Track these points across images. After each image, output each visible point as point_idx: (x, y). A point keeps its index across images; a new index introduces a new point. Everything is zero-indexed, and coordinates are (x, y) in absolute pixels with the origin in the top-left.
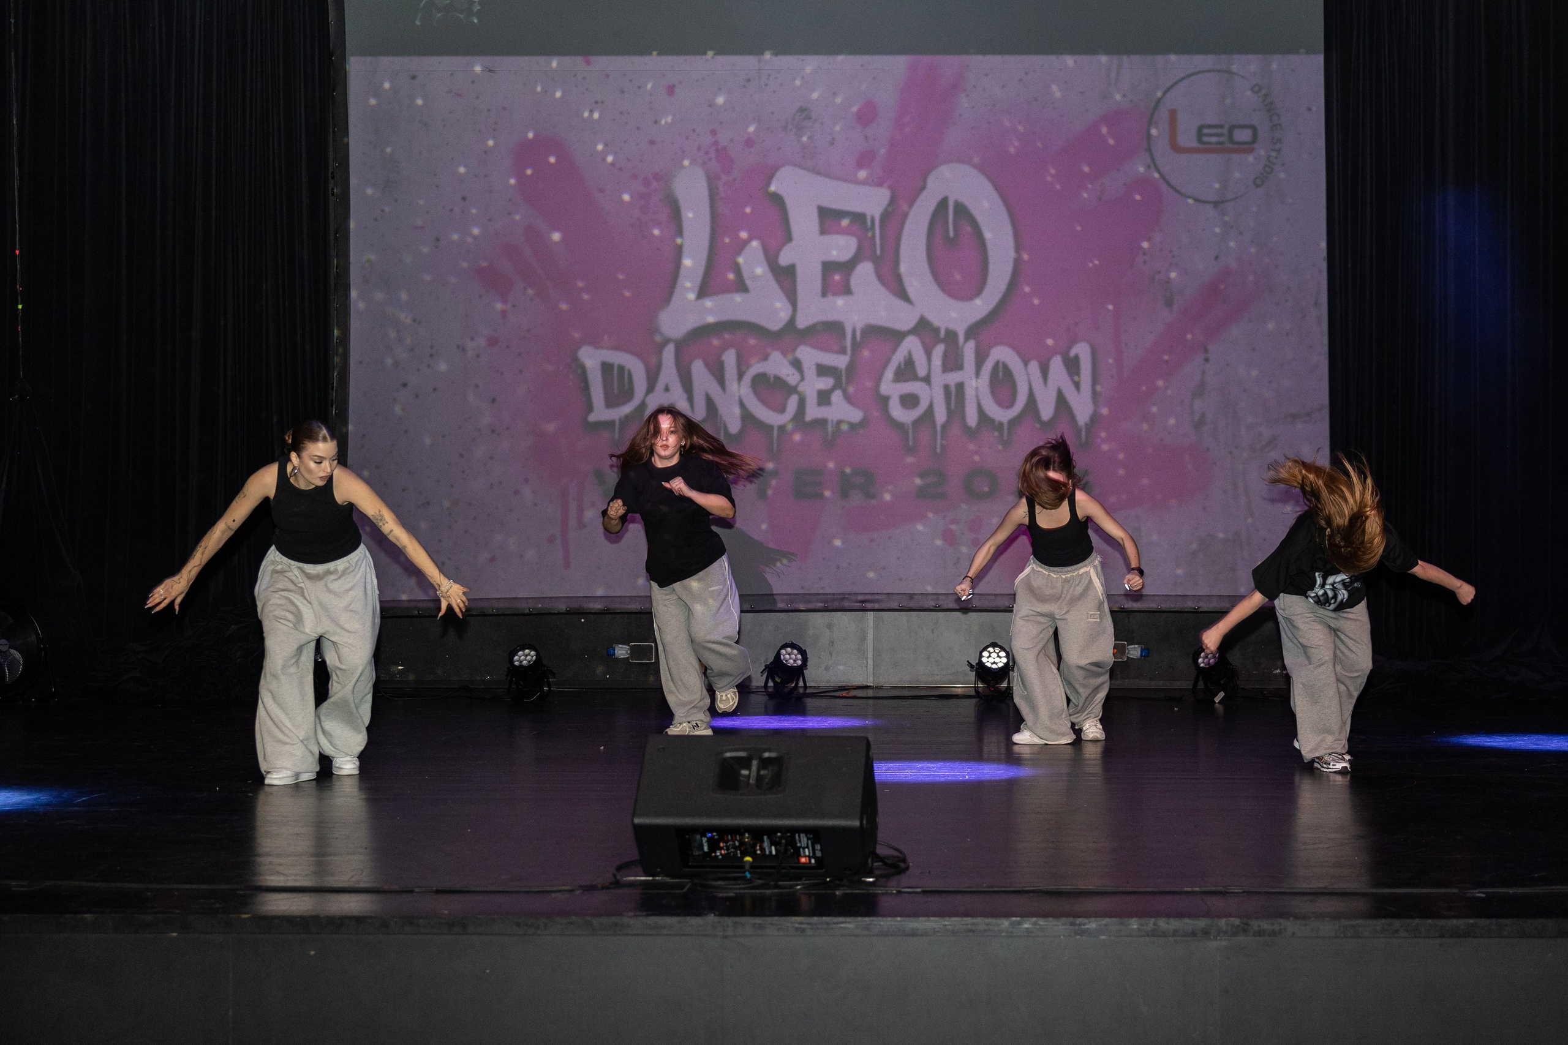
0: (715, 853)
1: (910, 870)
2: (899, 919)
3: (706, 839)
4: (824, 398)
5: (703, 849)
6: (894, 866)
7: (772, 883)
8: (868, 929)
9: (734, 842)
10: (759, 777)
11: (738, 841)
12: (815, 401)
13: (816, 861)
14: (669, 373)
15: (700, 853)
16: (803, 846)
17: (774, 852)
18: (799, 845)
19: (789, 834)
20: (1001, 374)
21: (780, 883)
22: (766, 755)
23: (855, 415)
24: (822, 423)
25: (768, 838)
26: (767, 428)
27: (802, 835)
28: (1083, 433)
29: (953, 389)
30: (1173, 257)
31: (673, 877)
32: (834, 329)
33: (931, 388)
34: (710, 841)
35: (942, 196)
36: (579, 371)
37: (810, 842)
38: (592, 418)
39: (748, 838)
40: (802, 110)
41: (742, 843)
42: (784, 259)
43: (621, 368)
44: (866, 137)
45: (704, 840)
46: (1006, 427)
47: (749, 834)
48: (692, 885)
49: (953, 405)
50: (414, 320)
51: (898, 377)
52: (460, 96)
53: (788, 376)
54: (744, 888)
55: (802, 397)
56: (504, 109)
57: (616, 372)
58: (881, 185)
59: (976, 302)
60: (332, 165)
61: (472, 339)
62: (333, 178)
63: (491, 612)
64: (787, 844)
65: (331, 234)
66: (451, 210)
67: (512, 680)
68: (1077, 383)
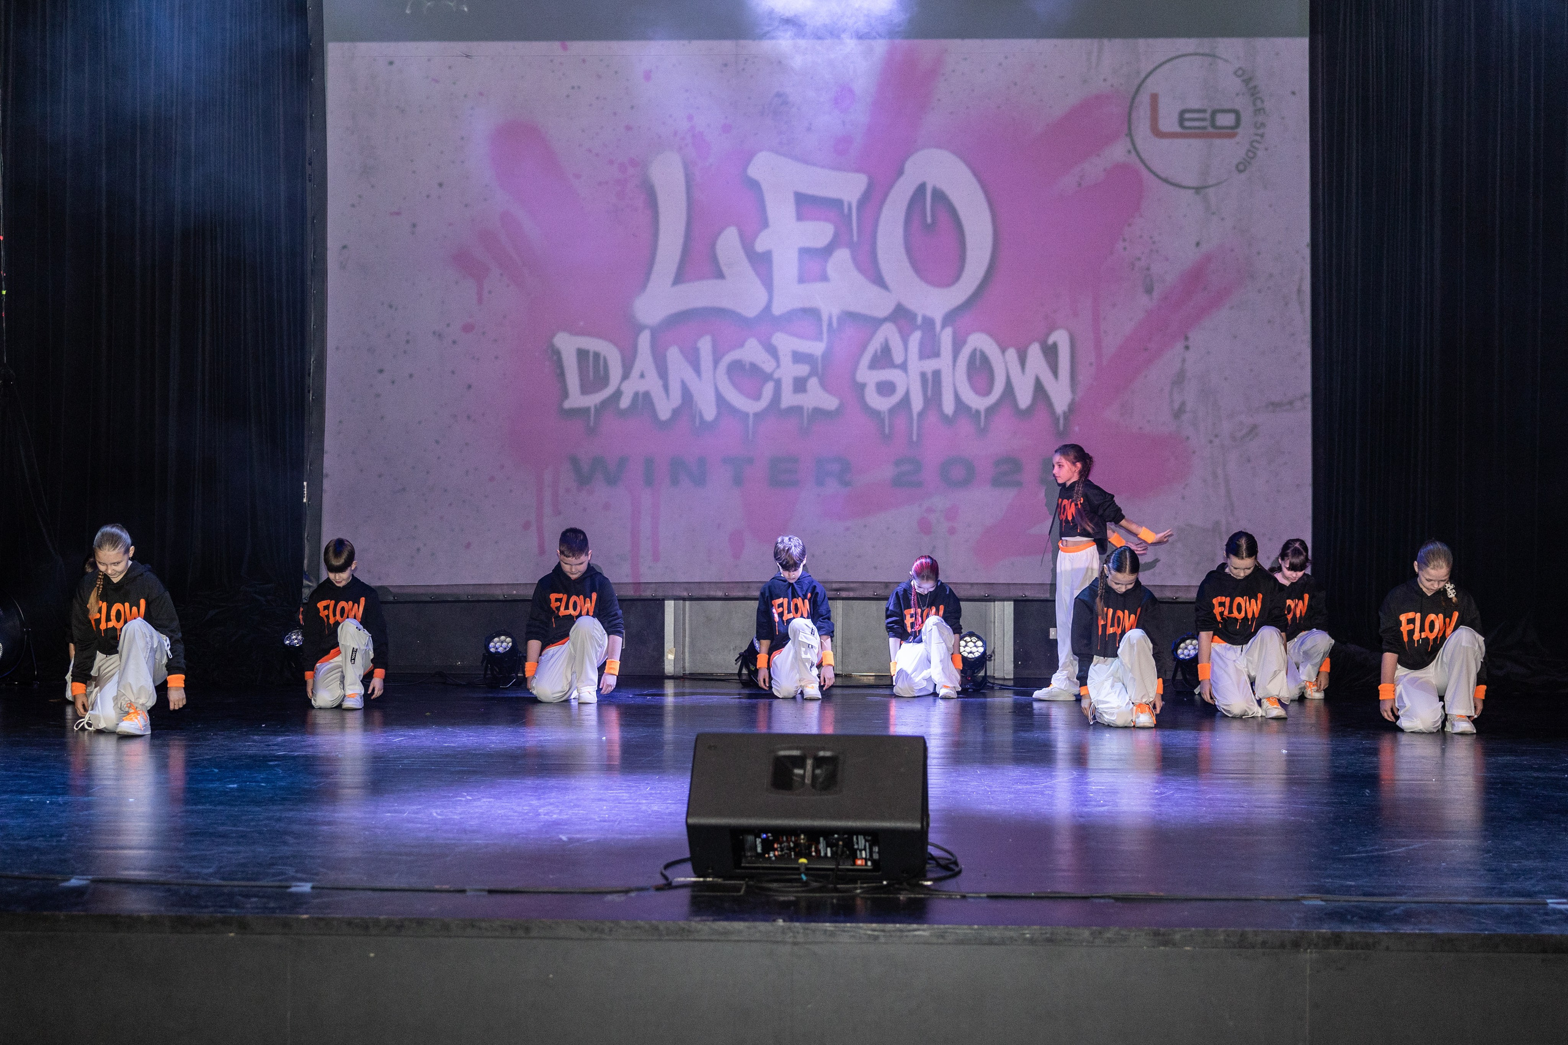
0: (769, 854)
1: (963, 874)
2: (976, 927)
3: (760, 840)
4: (800, 385)
5: (756, 850)
6: (946, 868)
7: (831, 886)
8: (943, 937)
9: (789, 843)
10: (814, 777)
11: (793, 842)
12: (791, 388)
13: (872, 863)
14: (644, 359)
15: (753, 854)
16: (860, 847)
17: (829, 854)
18: (856, 847)
19: (846, 836)
20: (978, 362)
21: (839, 886)
22: (821, 754)
23: (830, 403)
24: (797, 410)
25: (824, 839)
26: (743, 415)
27: (859, 837)
28: (1061, 421)
29: (930, 376)
30: (1154, 242)
31: (725, 878)
32: (812, 313)
33: (908, 376)
34: (764, 841)
35: (920, 181)
36: (555, 358)
37: (867, 844)
38: (567, 404)
39: (803, 839)
40: (779, 95)
41: (797, 844)
42: (760, 246)
43: (597, 355)
44: (843, 122)
45: (758, 841)
46: (983, 414)
47: (805, 836)
48: (748, 886)
49: (929, 393)
50: (391, 306)
51: (874, 364)
52: (437, 81)
53: (764, 362)
54: (803, 892)
55: (778, 383)
56: (481, 94)
57: (591, 358)
58: (858, 171)
59: (954, 288)
60: (310, 151)
61: (448, 325)
62: (310, 164)
63: (466, 598)
64: (844, 846)
65: (309, 222)
66: (428, 196)
67: (487, 666)
68: (1054, 370)
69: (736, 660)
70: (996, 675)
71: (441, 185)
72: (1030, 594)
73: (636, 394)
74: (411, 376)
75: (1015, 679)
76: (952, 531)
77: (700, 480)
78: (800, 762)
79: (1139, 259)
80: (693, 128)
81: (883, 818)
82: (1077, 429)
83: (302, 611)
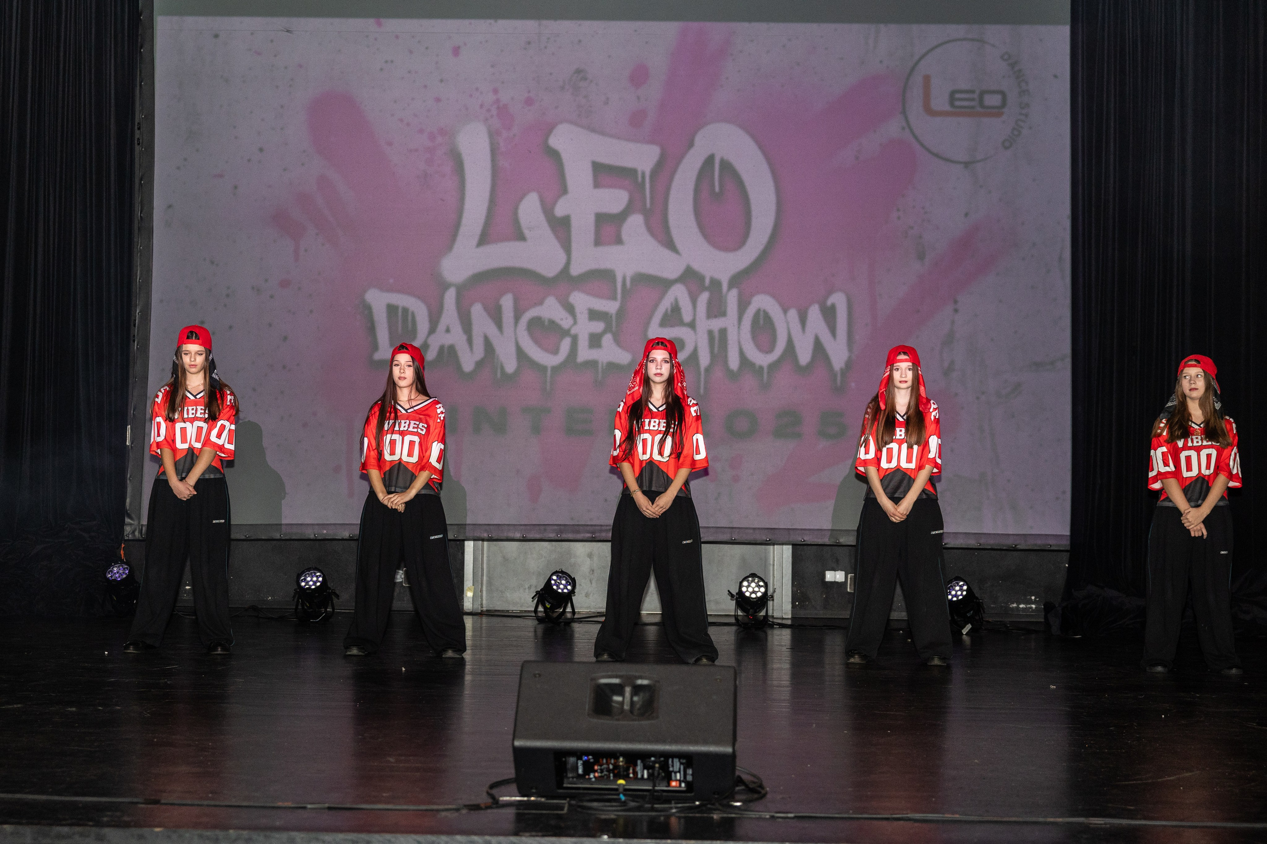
0: (589, 775)
1: (769, 796)
4: (595, 341)
5: (578, 772)
6: (752, 791)
7: (648, 806)
9: (608, 765)
10: (632, 703)
11: (612, 764)
12: (587, 343)
13: (686, 785)
14: (450, 315)
15: (575, 776)
16: (675, 771)
17: (646, 776)
18: (671, 769)
19: (662, 759)
20: (761, 322)
21: (656, 806)
22: (639, 682)
23: (624, 357)
24: (592, 364)
25: (642, 762)
26: (542, 369)
27: (675, 761)
28: (839, 378)
29: (716, 335)
30: (926, 213)
31: (548, 798)
32: (607, 275)
33: (695, 334)
34: (585, 763)
35: (709, 153)
36: (366, 312)
37: (682, 767)
38: (377, 356)
39: (622, 762)
40: (578, 71)
41: (616, 766)
42: (560, 210)
43: (405, 310)
44: (638, 98)
45: (580, 763)
46: (766, 370)
47: (623, 759)
48: (570, 805)
49: (716, 349)
50: (212, 263)
51: (664, 323)
52: (259, 54)
53: (562, 319)
54: (621, 811)
55: (575, 340)
56: (300, 66)
57: (400, 314)
58: (652, 142)
59: (739, 253)
60: (139, 116)
61: (266, 280)
62: (139, 129)
63: (278, 537)
64: (660, 768)
65: (137, 181)
66: (249, 160)
67: (298, 601)
68: (833, 331)
69: (533, 598)
70: (775, 615)
71: (261, 150)
72: (809, 539)
73: (442, 348)
74: (231, 327)
75: (793, 618)
76: (736, 479)
77: (500, 427)
78: (618, 689)
79: (912, 228)
80: (498, 101)
81: (696, 743)
82: (853, 384)
83: (124, 547)
